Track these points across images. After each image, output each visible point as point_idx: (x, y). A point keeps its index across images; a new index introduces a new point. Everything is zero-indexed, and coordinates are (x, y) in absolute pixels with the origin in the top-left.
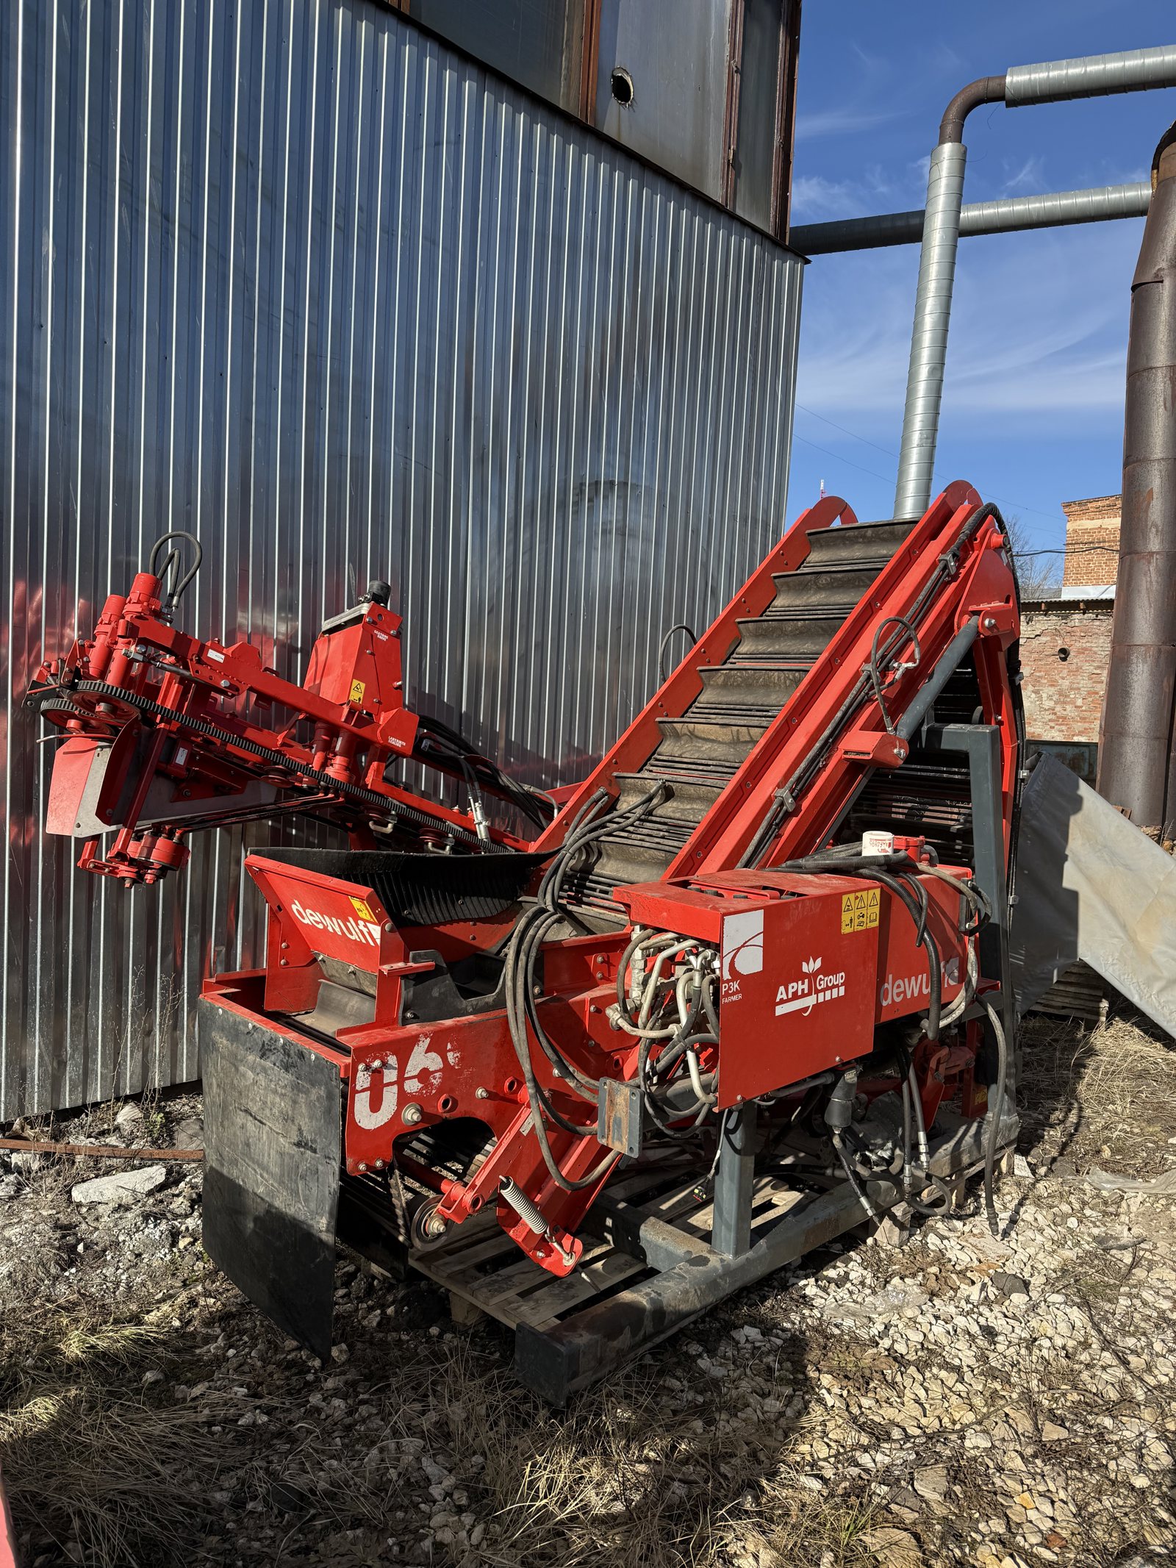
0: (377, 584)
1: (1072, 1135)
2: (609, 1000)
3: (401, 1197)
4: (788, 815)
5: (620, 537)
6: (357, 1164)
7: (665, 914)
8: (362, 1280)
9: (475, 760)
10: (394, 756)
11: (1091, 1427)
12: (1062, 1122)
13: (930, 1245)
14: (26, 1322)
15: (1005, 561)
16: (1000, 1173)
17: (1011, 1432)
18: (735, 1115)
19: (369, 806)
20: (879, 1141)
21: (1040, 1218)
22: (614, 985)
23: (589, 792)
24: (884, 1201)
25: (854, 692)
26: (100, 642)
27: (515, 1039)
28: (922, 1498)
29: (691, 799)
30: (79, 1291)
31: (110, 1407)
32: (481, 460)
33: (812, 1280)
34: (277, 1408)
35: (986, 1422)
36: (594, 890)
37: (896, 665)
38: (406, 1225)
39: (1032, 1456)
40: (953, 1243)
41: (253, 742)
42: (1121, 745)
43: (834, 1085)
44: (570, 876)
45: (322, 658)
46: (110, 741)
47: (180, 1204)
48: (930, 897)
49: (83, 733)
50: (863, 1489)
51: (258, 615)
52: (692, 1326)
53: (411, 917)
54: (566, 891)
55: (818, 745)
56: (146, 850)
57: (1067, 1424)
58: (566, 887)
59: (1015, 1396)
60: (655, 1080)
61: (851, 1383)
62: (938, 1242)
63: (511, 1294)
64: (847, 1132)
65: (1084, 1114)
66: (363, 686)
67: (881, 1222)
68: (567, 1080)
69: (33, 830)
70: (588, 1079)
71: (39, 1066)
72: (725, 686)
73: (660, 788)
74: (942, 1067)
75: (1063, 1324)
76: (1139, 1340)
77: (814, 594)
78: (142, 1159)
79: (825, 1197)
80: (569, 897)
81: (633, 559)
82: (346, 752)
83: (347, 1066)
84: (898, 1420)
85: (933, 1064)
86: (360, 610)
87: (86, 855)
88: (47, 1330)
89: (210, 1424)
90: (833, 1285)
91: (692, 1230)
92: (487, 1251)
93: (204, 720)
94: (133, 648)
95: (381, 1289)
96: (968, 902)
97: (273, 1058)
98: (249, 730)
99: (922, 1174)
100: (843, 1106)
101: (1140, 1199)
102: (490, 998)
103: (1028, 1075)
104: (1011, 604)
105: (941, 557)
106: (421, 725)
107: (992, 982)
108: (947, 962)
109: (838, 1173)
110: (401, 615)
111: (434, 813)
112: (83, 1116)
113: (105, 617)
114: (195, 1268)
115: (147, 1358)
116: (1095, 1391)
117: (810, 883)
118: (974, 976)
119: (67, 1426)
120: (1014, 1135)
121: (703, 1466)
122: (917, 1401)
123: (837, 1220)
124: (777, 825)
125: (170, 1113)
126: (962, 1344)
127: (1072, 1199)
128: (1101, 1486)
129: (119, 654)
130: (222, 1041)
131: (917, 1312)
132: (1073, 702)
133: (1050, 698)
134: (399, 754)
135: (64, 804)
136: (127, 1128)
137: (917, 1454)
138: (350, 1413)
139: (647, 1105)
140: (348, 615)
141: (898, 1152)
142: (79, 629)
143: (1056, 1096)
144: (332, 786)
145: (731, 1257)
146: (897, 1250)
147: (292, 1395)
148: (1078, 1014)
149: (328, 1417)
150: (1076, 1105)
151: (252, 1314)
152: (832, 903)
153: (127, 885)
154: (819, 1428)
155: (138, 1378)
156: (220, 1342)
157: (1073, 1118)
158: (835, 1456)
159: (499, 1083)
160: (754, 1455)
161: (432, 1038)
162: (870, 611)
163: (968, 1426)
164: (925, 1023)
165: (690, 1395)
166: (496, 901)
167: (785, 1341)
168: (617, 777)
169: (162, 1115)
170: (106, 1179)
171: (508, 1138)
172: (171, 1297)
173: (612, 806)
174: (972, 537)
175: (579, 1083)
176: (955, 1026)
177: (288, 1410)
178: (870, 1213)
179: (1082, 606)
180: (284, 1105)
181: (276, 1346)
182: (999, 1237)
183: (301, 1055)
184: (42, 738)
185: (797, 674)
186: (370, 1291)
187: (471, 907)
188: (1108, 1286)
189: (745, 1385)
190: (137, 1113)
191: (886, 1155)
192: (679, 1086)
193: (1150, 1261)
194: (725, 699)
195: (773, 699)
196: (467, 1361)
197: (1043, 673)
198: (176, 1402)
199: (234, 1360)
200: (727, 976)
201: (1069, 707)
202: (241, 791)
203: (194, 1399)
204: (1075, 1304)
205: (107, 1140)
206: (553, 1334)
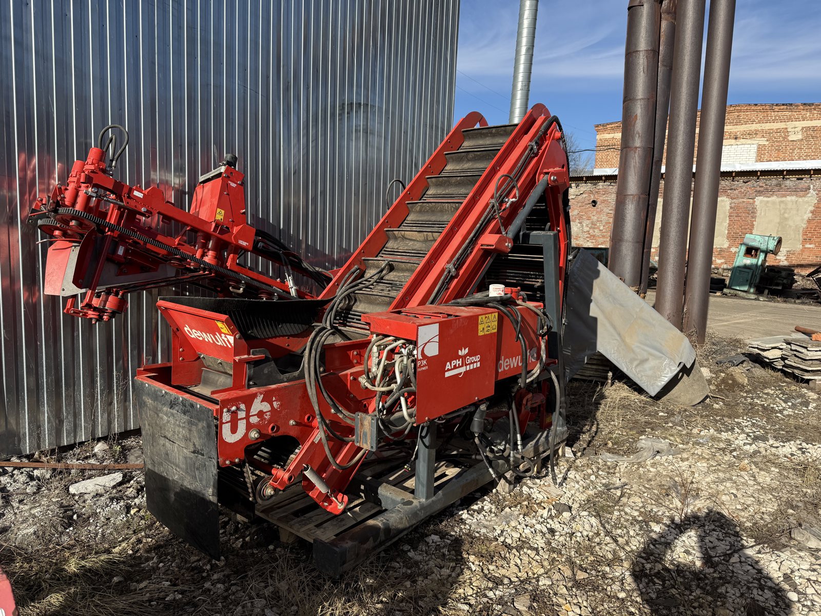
0: (229, 156)
1: (593, 437)
2: (360, 373)
3: (250, 478)
4: (453, 278)
5: (365, 134)
6: (225, 461)
7: (388, 327)
8: (232, 524)
9: (288, 254)
10: (243, 251)
11: (599, 572)
12: (589, 431)
13: (524, 492)
14: (45, 556)
15: (562, 146)
16: (559, 456)
17: (561, 577)
18: (426, 429)
19: (230, 278)
20: (498, 441)
21: (577, 476)
22: (363, 366)
23: (349, 267)
24: (501, 470)
25: (486, 214)
26: (71, 187)
27: (310, 394)
28: (518, 610)
29: (403, 270)
30: (75, 539)
31: (94, 596)
32: (287, 89)
33: (465, 511)
34: (186, 591)
35: (549, 573)
36: (353, 319)
37: (507, 200)
38: (253, 492)
39: (571, 587)
40: (535, 490)
41: (161, 243)
42: (620, 246)
43: (474, 412)
44: (340, 312)
45: (199, 197)
46: (79, 242)
47: (131, 492)
48: (522, 317)
49: (64, 238)
50: (489, 608)
51: (163, 173)
52: (405, 537)
53: (253, 334)
54: (338, 320)
55: (467, 241)
56: (103, 303)
57: (588, 571)
58: (338, 318)
59: (563, 560)
60: (385, 412)
61: (484, 559)
62: (528, 490)
63: (311, 526)
64: (482, 436)
65: (599, 427)
66: (223, 212)
67: (500, 480)
68: (338, 414)
69: (37, 294)
70: (349, 413)
71: (48, 423)
72: (420, 212)
73: (387, 265)
74: (529, 403)
75: (587, 525)
76: (623, 530)
77: (466, 163)
78: (109, 470)
79: (471, 470)
80: (340, 323)
81: (373, 147)
82: (214, 249)
83: (217, 410)
84: (507, 575)
85: (524, 402)
86: (220, 169)
87: (68, 306)
88: (57, 560)
89: (150, 601)
90: (476, 513)
91: (406, 489)
92: (298, 506)
93: (133, 230)
94: (90, 190)
95: (242, 529)
96: (541, 320)
97: (177, 408)
98: (159, 236)
99: (519, 456)
100: (479, 422)
101: (625, 465)
102: (296, 373)
103: (573, 409)
104: (565, 169)
105: (530, 143)
106: (257, 234)
107: (553, 360)
108: (531, 350)
109: (478, 457)
110: (244, 173)
111: (267, 283)
112: (75, 449)
113: (73, 173)
114: (140, 524)
115: (114, 570)
116: (601, 555)
117: (463, 311)
118: (544, 356)
119: (70, 607)
120: (566, 436)
121: (410, 603)
122: (517, 565)
123: (477, 480)
124: (447, 282)
125: (125, 446)
126: (539, 537)
127: (593, 467)
128: (603, 598)
129: (82, 194)
130: (149, 401)
131: (517, 523)
132: (598, 228)
133: (587, 226)
134: (246, 250)
135: (55, 278)
136: (100, 455)
137: (516, 590)
138: (227, 590)
139: (380, 424)
140: (213, 173)
141: (507, 446)
142: (59, 180)
143: (586, 418)
144: (208, 267)
145: (424, 500)
146: (508, 495)
147: (195, 584)
148: (597, 379)
149: (214, 593)
150: (596, 423)
151: (172, 545)
152: (474, 320)
153: (93, 322)
154: (468, 581)
155: (110, 580)
156: (155, 560)
157: (594, 429)
158: (476, 594)
159: (302, 417)
160: (435, 596)
161: (264, 395)
162: (493, 171)
163: (541, 575)
164: (520, 380)
165: (404, 570)
166: (300, 326)
167: (452, 541)
168: (364, 260)
169: (120, 447)
170: (89, 481)
171: (307, 445)
172: (127, 539)
173: (362, 275)
174: (545, 133)
175: (344, 415)
176: (536, 383)
177: (193, 591)
178: (494, 476)
179: (603, 178)
180: (184, 432)
181: (186, 560)
182: (557, 486)
183: (192, 406)
184: (40, 241)
185: (457, 205)
186: (237, 530)
187: (286, 329)
188: (609, 506)
189: (432, 563)
190: (106, 447)
191: (502, 448)
192: (397, 415)
193: (629, 494)
194: (421, 219)
195: (445, 218)
196: (288, 561)
197: (584, 213)
198: (131, 591)
199: (163, 569)
200: (420, 357)
201: (596, 231)
202: (156, 270)
203: (140, 589)
204: (593, 515)
205: (89, 462)
206: (333, 543)
